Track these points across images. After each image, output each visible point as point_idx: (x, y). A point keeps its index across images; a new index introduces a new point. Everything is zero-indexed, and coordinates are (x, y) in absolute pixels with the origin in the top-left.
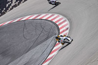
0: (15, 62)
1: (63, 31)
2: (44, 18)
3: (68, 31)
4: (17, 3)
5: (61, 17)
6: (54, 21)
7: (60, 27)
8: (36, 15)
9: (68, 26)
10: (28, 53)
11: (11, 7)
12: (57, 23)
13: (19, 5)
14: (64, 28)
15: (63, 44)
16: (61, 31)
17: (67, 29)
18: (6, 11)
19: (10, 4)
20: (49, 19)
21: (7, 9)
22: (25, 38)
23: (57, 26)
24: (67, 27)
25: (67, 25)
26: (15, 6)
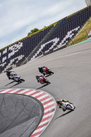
1: (49, 112)
2: (28, 94)
6: (38, 99)
7: (45, 106)
12: (42, 102)
14: (50, 109)
15: (64, 110)
16: (45, 111)
17: (53, 110)
20: (34, 96)
23: (42, 105)
24: (53, 108)
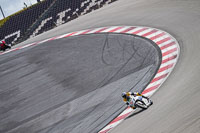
0: (82, 98)
1: (168, 60)
2: (140, 34)
3: (175, 61)
4: (99, 3)
5: (167, 35)
6: (155, 41)
7: (163, 51)
8: (127, 28)
9: (177, 53)
10: (105, 87)
11: (88, 8)
12: (160, 46)
13: (101, 6)
14: (170, 55)
16: (164, 58)
17: (175, 57)
18: (79, 13)
19: (88, 4)
20: (148, 37)
21: (81, 10)
22: (104, 62)
23: (159, 50)
24: (175, 53)
25: (175, 50)
26: (95, 7)
